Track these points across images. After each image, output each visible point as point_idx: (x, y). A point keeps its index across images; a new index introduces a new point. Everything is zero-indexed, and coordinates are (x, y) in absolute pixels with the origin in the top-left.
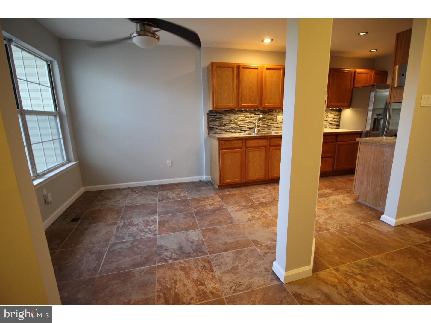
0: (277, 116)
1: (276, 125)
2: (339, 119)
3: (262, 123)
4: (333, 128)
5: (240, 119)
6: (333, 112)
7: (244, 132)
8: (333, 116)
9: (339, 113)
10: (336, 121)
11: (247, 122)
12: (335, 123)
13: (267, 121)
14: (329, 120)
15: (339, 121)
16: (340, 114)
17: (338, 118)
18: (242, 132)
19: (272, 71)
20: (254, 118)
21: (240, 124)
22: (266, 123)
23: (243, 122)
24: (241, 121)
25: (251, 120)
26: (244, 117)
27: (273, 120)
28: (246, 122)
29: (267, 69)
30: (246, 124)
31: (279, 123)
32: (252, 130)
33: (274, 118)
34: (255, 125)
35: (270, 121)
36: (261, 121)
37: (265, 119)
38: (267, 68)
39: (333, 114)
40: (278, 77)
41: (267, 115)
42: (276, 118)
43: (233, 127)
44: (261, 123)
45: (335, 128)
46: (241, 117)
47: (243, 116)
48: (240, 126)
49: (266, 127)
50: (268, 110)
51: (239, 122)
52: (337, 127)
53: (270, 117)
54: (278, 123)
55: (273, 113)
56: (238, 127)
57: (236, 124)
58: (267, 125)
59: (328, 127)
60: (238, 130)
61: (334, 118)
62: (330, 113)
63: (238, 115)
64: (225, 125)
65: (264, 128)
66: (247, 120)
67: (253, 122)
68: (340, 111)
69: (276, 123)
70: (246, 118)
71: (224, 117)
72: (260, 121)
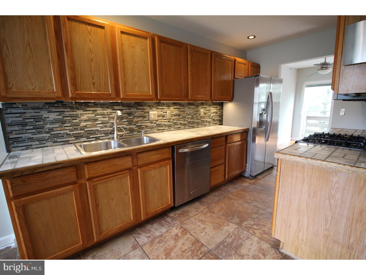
0: (150, 112)
1: (149, 124)
2: (221, 114)
3: (127, 123)
4: (216, 125)
5: (85, 117)
6: (214, 107)
7: (94, 140)
8: (216, 111)
9: (220, 107)
10: (218, 116)
11: (100, 122)
12: (217, 118)
13: (135, 120)
14: (212, 115)
15: (221, 116)
16: (222, 109)
17: (220, 112)
18: (92, 141)
19: (133, 38)
20: (111, 116)
21: (86, 127)
22: (135, 123)
23: (90, 123)
24: (86, 121)
25: (107, 119)
26: (93, 115)
27: (144, 117)
28: (97, 123)
29: (122, 32)
30: (98, 125)
31: (154, 122)
32: (110, 136)
33: (146, 114)
34: (114, 127)
35: (140, 119)
36: (126, 120)
37: (132, 117)
38: (122, 30)
39: (216, 108)
40: (143, 50)
41: (133, 110)
42: (149, 115)
43: (71, 133)
44: (125, 123)
45: (218, 124)
46: (86, 114)
47: (91, 112)
48: (86, 130)
49: (135, 129)
50: (135, 103)
51: (83, 124)
52: (220, 123)
53: (138, 113)
54: (151, 123)
55: (145, 108)
56: (83, 131)
57: (76, 127)
58: (135, 126)
59: (211, 124)
60: (82, 137)
61: (216, 113)
62: (212, 107)
63: (79, 112)
64: (52, 130)
65: (132, 130)
66: (99, 119)
67: (111, 122)
68: (222, 105)
69: (150, 121)
70: (97, 117)
71: (45, 116)
72: (123, 120)
